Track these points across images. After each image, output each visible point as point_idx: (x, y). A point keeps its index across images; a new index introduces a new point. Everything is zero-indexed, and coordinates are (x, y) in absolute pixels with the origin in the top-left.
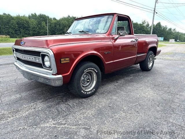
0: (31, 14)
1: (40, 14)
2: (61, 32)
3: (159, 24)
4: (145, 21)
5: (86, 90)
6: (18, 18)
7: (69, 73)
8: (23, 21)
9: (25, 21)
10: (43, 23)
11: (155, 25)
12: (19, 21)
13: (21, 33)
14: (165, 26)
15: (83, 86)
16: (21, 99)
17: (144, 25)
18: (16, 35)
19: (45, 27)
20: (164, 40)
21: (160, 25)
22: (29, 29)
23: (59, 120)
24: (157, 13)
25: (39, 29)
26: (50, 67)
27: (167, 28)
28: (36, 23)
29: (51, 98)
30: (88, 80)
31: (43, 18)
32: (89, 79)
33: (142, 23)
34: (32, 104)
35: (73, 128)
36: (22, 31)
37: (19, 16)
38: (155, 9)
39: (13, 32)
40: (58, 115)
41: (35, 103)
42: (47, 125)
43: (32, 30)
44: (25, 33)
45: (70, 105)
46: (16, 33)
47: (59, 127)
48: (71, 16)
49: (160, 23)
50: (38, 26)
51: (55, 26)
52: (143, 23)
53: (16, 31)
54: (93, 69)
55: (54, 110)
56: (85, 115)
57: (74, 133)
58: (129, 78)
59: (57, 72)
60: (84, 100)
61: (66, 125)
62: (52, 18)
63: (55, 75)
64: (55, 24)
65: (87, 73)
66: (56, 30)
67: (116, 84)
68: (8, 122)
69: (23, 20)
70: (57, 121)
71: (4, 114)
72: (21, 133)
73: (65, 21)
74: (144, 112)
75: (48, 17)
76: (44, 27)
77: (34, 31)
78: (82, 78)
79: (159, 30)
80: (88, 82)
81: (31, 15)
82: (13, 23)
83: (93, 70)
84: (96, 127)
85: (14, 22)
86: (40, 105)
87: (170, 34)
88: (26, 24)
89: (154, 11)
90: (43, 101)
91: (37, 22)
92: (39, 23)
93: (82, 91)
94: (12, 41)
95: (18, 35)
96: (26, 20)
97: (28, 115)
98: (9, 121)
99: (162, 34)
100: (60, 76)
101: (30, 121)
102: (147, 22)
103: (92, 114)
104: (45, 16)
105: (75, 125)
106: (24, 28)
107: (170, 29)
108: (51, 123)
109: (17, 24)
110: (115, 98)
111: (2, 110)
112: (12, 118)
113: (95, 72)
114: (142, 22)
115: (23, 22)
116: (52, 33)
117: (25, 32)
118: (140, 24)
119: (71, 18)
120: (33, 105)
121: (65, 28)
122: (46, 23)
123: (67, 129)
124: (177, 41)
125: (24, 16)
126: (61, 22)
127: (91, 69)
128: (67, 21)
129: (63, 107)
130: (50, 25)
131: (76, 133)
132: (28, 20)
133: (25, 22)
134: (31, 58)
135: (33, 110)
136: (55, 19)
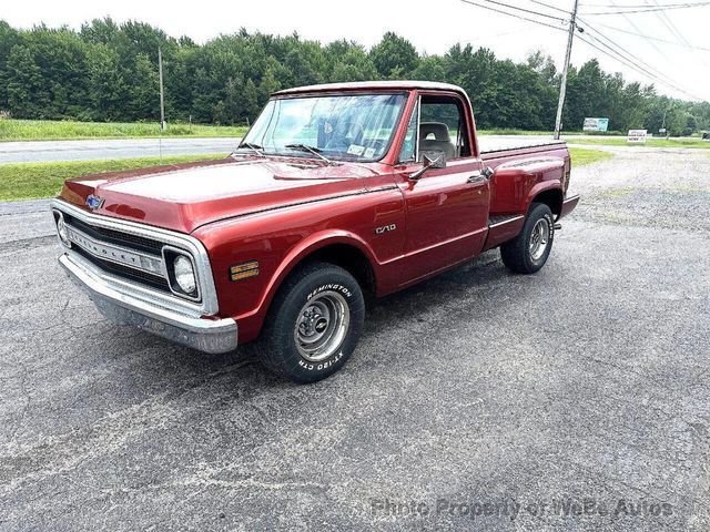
0: (94, 22)
1: (130, 24)
2: (211, 95)
3: (592, 68)
4: (538, 55)
5: (313, 358)
6: (41, 36)
7: (256, 311)
8: (60, 50)
9: (70, 50)
10: (143, 62)
11: (578, 71)
12: (43, 51)
13: (52, 98)
14: (614, 76)
15: (304, 345)
16: (94, 390)
17: (536, 70)
18: (37, 108)
19: (151, 75)
20: (609, 128)
21: (597, 70)
22: (86, 80)
23: (227, 465)
24: (582, 31)
25: (128, 82)
26: (195, 293)
27: (621, 84)
28: (113, 61)
29: (194, 386)
30: (321, 325)
31: (141, 37)
32: (324, 321)
33: (528, 64)
34: (135, 407)
35: (275, 490)
36: (56, 89)
37: (45, 29)
38: (574, 15)
39: (24, 95)
40: (223, 446)
41: (142, 404)
42: (193, 480)
43: (96, 88)
44: (70, 100)
45: (262, 409)
46: (33, 100)
47: (230, 488)
48: (251, 32)
49: (597, 63)
50: (120, 70)
51: (191, 72)
52: (533, 63)
53: (34, 89)
54: (336, 287)
55: (208, 427)
56: (311, 446)
57: (279, 505)
58: (462, 303)
59: (217, 309)
60: (305, 389)
61: (251, 480)
62: (178, 37)
63: (211, 318)
64: (190, 62)
65: (320, 299)
66: (194, 89)
67: (417, 327)
68: (64, 473)
69: (60, 45)
70: (222, 466)
71: (46, 446)
72: (112, 508)
73: (231, 54)
74: (499, 431)
75: (161, 35)
76: (147, 74)
77: (107, 90)
78: (302, 318)
79: (592, 89)
80: (320, 331)
81: (91, 25)
82: (21, 59)
83: (337, 290)
84: (345, 484)
85: (23, 53)
86: (162, 412)
87: (634, 105)
88: (71, 61)
89: (573, 22)
90: (169, 397)
91: (118, 55)
92: (127, 61)
93: (301, 363)
94: (23, 135)
95: (44, 105)
96: (71, 46)
97: (126, 447)
98: (66, 469)
99: (604, 106)
100: (230, 321)
101: (137, 468)
102: (545, 60)
103: (332, 441)
104: (147, 28)
105: (281, 481)
106: (67, 77)
107: (635, 87)
108: (203, 475)
109: (39, 61)
110: (408, 381)
111: (38, 433)
112: (75, 460)
113: (344, 295)
114: (528, 57)
115: (63, 55)
116: (177, 98)
117: (69, 94)
118: (521, 68)
119: (253, 41)
120: (139, 412)
121: (230, 79)
122: (154, 60)
123: (255, 494)
124: (659, 134)
125: (63, 29)
126: (211, 56)
127: (332, 289)
128: (236, 52)
129: (238, 416)
130: (171, 68)
131: (283, 504)
132: (81, 44)
133: (71, 55)
134: (127, 256)
135: (141, 430)
136: (187, 42)
